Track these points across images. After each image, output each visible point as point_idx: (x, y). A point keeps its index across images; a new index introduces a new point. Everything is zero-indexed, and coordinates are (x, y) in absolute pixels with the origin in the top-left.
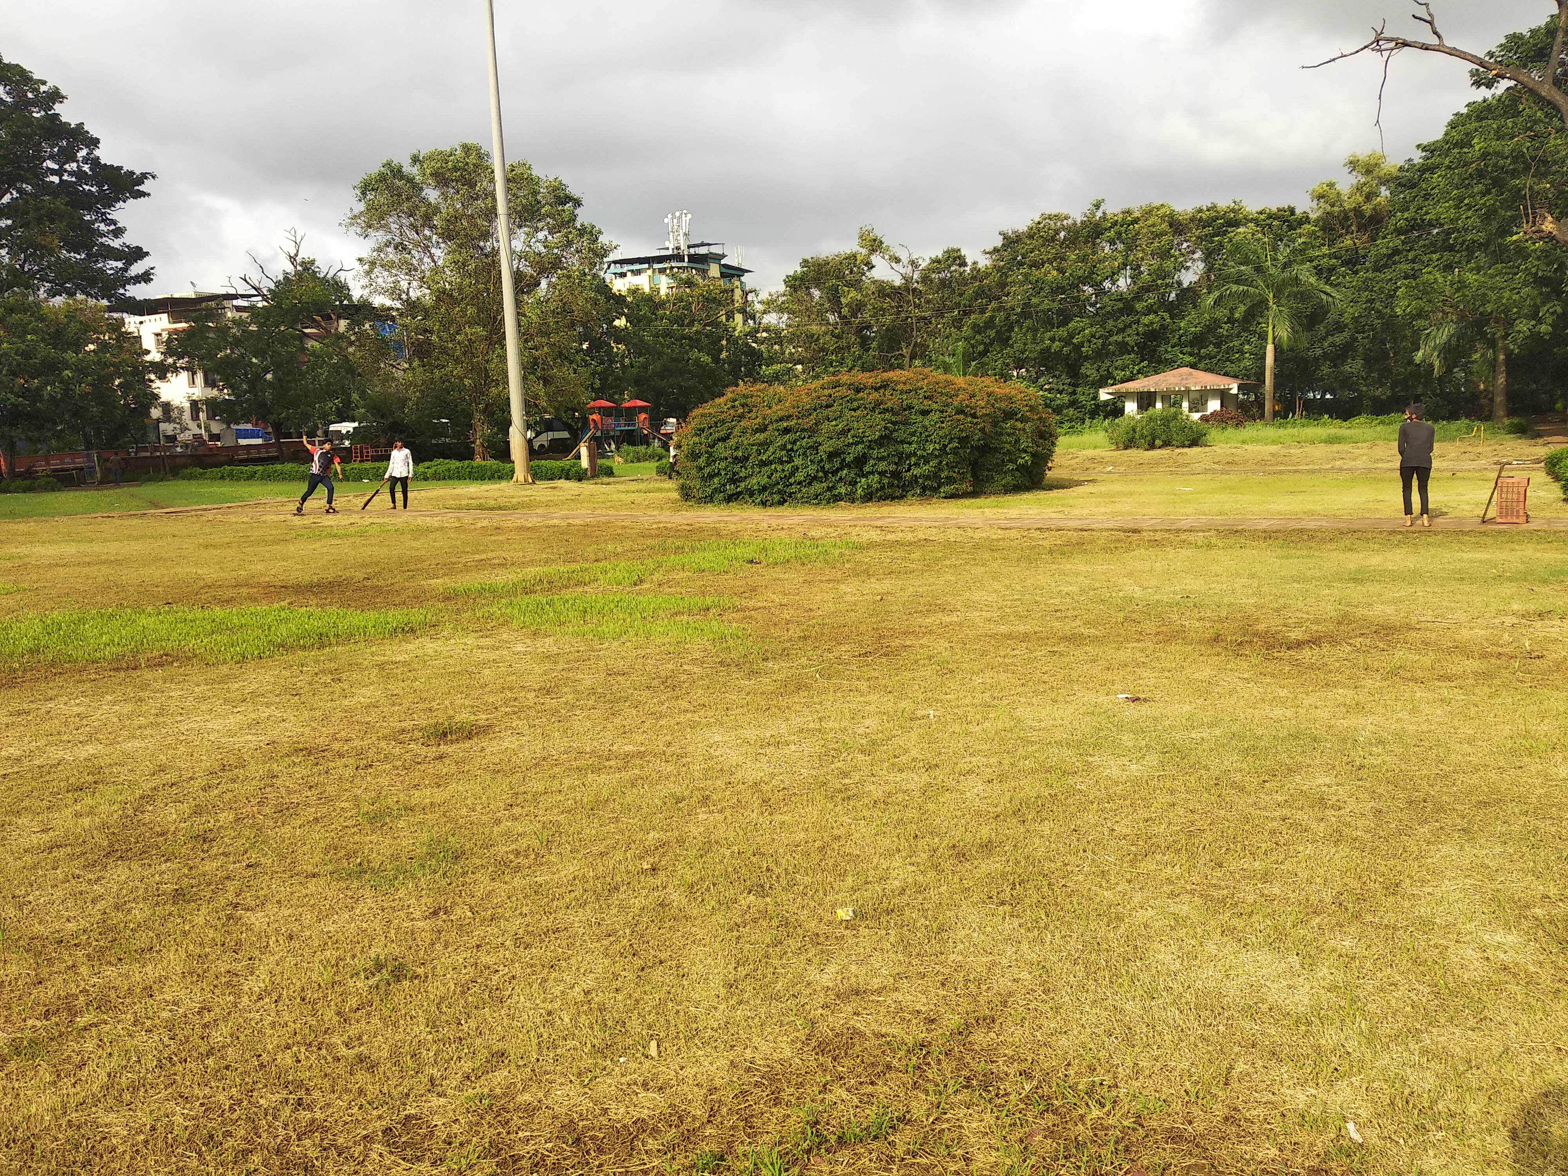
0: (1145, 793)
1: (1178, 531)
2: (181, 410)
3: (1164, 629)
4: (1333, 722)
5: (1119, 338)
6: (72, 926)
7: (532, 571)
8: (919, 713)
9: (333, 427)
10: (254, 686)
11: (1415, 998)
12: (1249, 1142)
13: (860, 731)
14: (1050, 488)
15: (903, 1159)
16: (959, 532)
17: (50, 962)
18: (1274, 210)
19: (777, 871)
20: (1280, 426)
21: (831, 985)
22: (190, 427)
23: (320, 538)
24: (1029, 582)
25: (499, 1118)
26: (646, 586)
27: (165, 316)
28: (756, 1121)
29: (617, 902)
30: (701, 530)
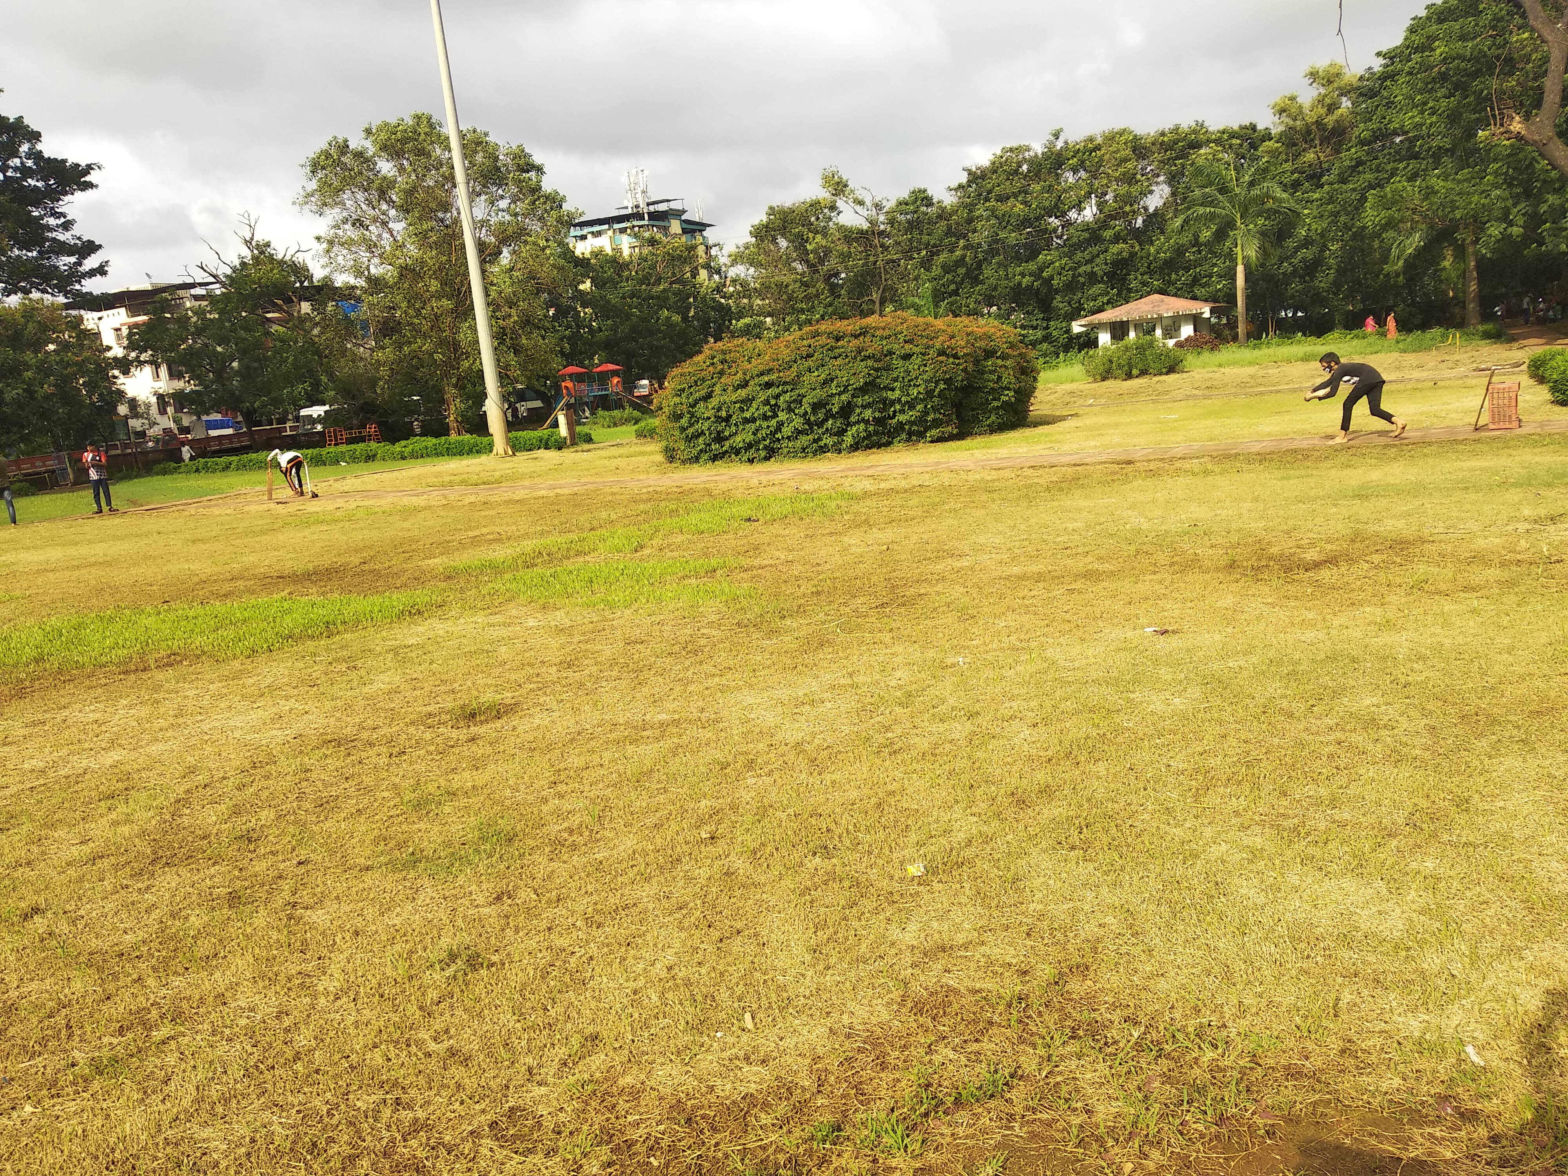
0: (1192, 726)
1: (1172, 459)
2: (148, 406)
3: (1176, 559)
4: (1367, 640)
5: (1088, 268)
6: (129, 938)
7: (529, 545)
8: (949, 661)
9: (304, 412)
10: (269, 681)
11: (1510, 916)
12: (1370, 1073)
13: (893, 683)
14: (1036, 425)
15: (1023, 1116)
16: (953, 475)
17: (115, 977)
18: (1236, 128)
19: (838, 831)
20: (1255, 347)
21: (915, 943)
22: (158, 421)
23: (308, 525)
24: (1033, 521)
25: (605, 1104)
26: (647, 552)
27: (123, 310)
28: (867, 1088)
29: (682, 874)
30: (692, 491)
